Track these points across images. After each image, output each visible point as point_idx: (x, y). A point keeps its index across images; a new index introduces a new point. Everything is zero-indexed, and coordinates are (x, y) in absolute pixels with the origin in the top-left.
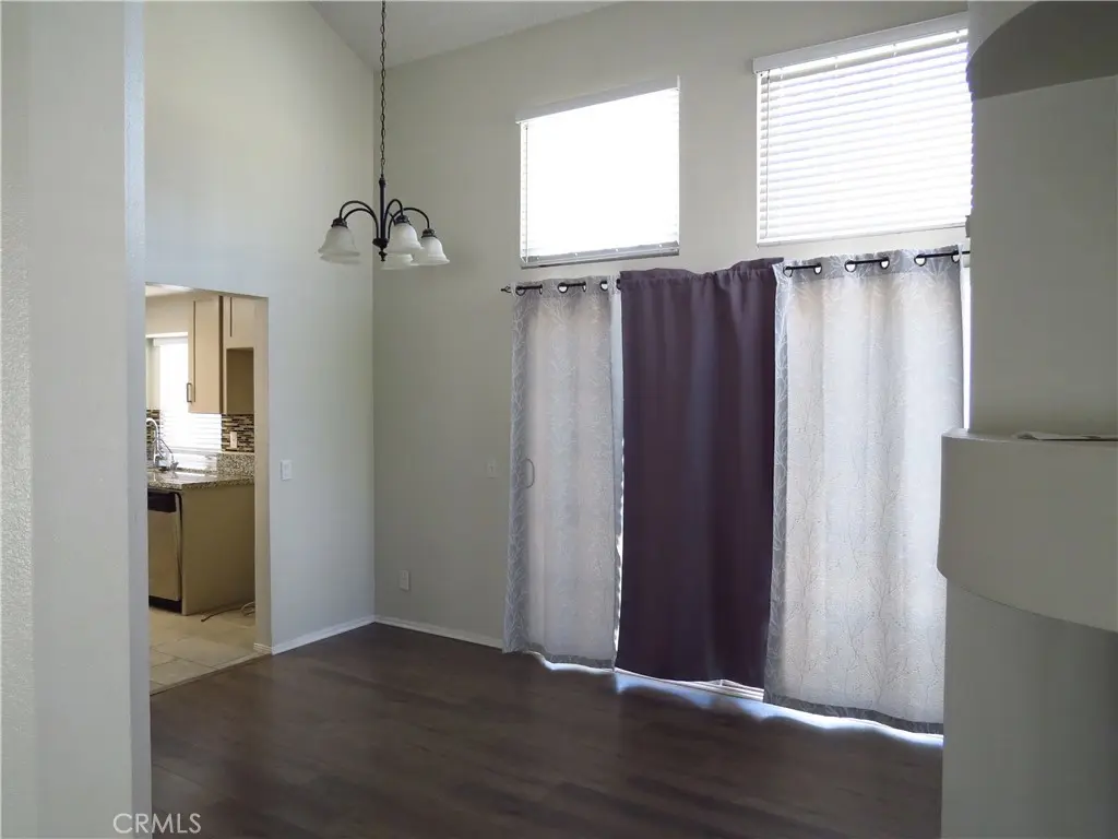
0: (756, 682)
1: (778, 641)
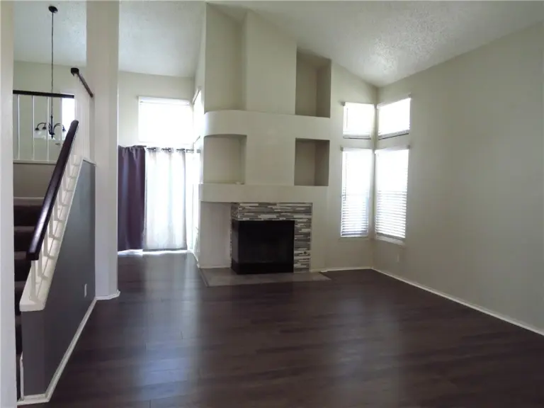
0: (140, 248)
1: (146, 236)
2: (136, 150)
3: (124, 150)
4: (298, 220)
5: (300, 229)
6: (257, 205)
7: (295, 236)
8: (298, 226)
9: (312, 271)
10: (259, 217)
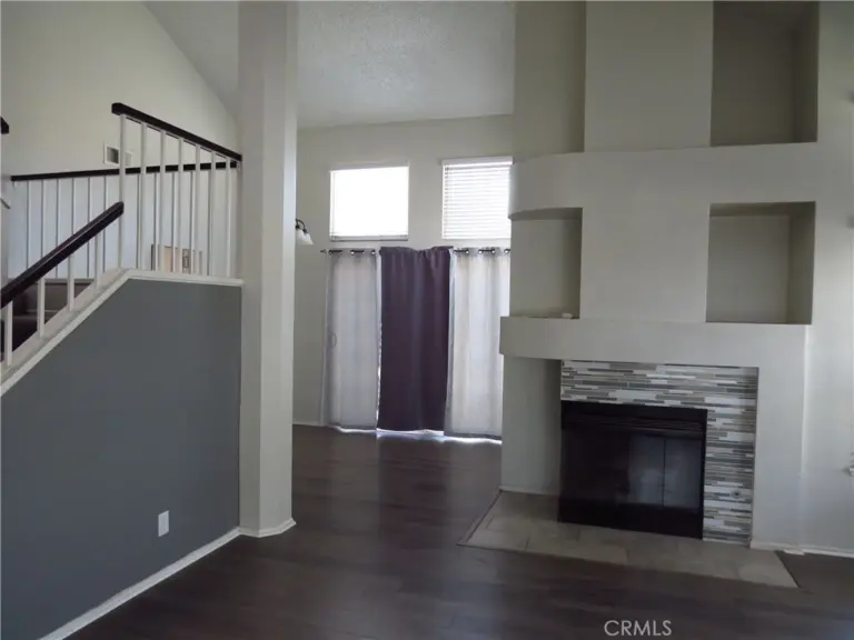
0: (441, 429)
2: (436, 254)
3: (416, 256)
4: (718, 410)
5: (723, 432)
6: (606, 367)
7: (708, 449)
8: (715, 424)
9: (754, 544)
10: (611, 395)
